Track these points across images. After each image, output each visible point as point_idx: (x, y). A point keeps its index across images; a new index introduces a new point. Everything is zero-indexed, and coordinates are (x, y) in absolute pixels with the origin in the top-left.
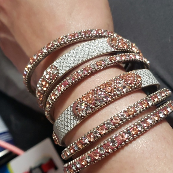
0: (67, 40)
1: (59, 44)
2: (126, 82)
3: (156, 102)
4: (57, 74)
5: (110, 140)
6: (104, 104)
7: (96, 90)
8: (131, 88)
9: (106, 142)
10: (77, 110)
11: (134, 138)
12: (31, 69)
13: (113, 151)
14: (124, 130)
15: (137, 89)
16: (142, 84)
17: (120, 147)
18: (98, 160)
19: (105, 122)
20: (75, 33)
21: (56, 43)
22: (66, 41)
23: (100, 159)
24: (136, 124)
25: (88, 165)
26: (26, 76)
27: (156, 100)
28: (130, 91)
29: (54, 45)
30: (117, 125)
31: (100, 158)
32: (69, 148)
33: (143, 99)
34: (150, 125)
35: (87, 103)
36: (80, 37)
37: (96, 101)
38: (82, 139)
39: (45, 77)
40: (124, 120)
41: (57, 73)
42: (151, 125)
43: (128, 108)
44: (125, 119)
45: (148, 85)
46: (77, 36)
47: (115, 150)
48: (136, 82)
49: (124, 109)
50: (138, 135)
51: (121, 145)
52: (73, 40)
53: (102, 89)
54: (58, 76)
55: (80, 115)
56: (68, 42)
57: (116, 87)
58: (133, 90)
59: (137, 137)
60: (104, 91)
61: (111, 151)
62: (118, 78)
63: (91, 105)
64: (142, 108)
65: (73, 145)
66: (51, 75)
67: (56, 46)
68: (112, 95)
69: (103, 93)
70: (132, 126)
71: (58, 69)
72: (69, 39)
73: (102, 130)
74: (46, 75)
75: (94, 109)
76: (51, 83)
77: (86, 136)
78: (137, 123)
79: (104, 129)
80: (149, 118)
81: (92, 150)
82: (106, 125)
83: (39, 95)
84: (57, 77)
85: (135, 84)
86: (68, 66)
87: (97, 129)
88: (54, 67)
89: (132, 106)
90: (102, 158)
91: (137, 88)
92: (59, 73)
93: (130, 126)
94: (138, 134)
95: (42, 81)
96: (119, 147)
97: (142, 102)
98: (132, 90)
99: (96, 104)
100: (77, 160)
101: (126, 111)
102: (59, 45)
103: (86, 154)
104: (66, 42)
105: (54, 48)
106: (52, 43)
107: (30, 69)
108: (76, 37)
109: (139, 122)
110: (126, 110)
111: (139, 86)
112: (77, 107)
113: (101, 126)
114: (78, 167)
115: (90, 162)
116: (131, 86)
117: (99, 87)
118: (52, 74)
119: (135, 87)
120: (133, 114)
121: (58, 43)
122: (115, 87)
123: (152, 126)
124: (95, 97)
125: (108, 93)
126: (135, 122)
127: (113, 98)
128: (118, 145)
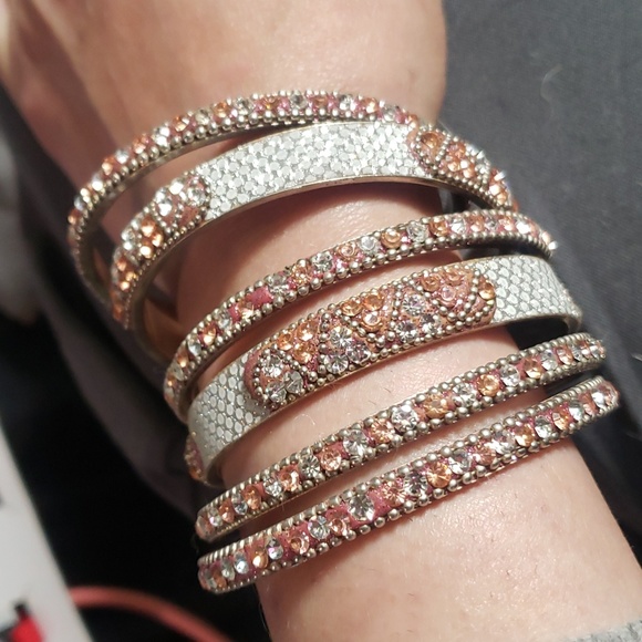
0: (246, 116)
1: (214, 125)
2: (435, 302)
3: (532, 381)
4: (203, 209)
5: (350, 494)
6: (347, 370)
7: (327, 316)
8: (453, 323)
9: (337, 500)
10: (257, 379)
11: (432, 499)
12: (101, 198)
13: (358, 533)
14: (402, 468)
15: (473, 330)
16: (497, 311)
17: (382, 525)
18: (304, 556)
19: (345, 432)
20: (279, 95)
21: (206, 121)
22: (241, 119)
23: (311, 554)
24: (447, 451)
25: (271, 570)
26: (82, 220)
27: (533, 374)
28: (445, 334)
29: (198, 126)
30: (383, 445)
31: (312, 550)
32: (218, 506)
33: (486, 367)
34: (495, 461)
35: (293, 359)
36: (295, 113)
37: (322, 356)
38: (261, 480)
39: (158, 210)
40: (410, 433)
41: (204, 205)
42: (502, 461)
43: (429, 393)
44: (415, 428)
45: (520, 316)
46: (286, 110)
47: (364, 530)
48: (473, 302)
49: (415, 396)
50: (449, 489)
51: (385, 516)
52: (268, 119)
53: (347, 318)
54: (203, 215)
55: (266, 397)
56: (248, 123)
57: (397, 317)
58: (459, 331)
59: (443, 495)
60: (355, 323)
61: (351, 532)
62: (412, 282)
63: (305, 369)
64: (480, 397)
65: (230, 496)
66: (181, 207)
67: (202, 130)
68: (381, 340)
69: (349, 332)
70: (433, 457)
71: (208, 191)
72: (254, 116)
73: (329, 456)
74: (163, 202)
75: (315, 383)
76: (172, 234)
77: (277, 473)
78: (451, 447)
79: (336, 455)
80: (495, 435)
81: (290, 521)
82: (346, 443)
83: (120, 272)
84: (198, 217)
85: (468, 311)
86: (247, 189)
87: (315, 453)
88: (195, 182)
89: (445, 386)
90: (318, 552)
91: (474, 324)
92: (208, 208)
93: (425, 458)
94: (448, 485)
95: (144, 223)
96: (379, 523)
97: (482, 377)
98: (456, 330)
99: (322, 367)
100: (238, 546)
101: (418, 403)
102: (213, 130)
103: (269, 531)
104: (241, 123)
105: (196, 138)
106: (193, 119)
107: (97, 198)
108: (282, 113)
109: (460, 445)
110: (422, 398)
111: (484, 319)
112: (258, 370)
113: (328, 444)
114: (240, 571)
115: (278, 562)
116: (452, 315)
117: (341, 309)
118: (185, 205)
119: (469, 319)
120: (442, 416)
121: (211, 122)
122: (395, 313)
123: (504, 464)
124: (323, 341)
125: (368, 333)
126: (445, 444)
127: (385, 350)
128: (377, 515)
